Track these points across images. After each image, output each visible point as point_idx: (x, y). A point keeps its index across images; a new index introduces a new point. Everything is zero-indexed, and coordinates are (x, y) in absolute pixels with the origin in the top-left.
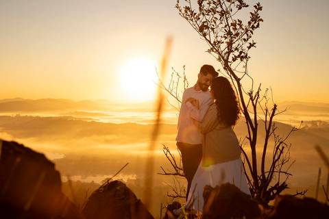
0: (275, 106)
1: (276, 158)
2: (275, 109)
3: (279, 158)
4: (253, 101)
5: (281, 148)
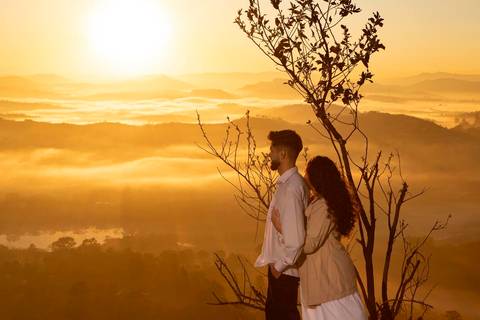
0: (405, 185)
1: (407, 277)
2: (404, 191)
3: (411, 278)
4: (367, 180)
5: (414, 261)
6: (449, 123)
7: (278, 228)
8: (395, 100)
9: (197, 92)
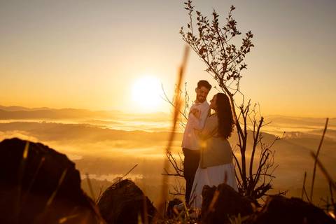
0: (262, 118)
1: (262, 163)
2: (262, 121)
3: (265, 163)
4: (243, 114)
5: (266, 154)
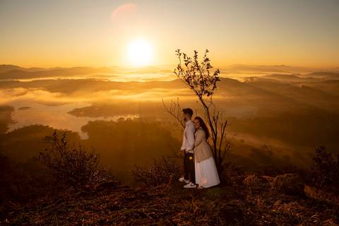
6: (242, 81)
7: (187, 138)
8: (226, 73)
9: (162, 71)
